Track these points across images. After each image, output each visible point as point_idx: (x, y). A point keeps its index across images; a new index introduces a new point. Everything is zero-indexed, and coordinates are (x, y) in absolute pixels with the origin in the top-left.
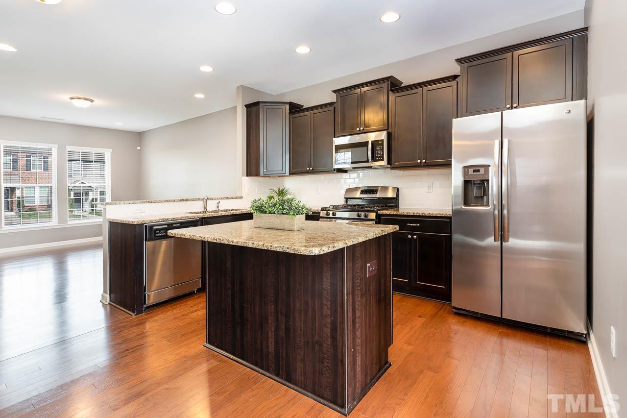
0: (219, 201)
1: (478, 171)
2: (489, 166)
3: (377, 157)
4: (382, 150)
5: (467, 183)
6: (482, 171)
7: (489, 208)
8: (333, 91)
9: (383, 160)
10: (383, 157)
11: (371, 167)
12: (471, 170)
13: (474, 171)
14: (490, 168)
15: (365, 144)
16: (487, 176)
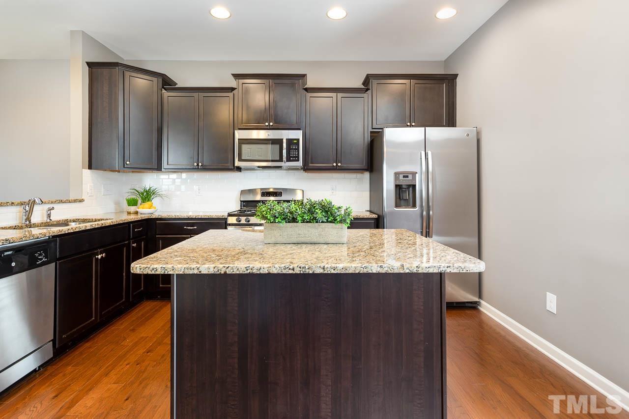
0: (51, 206)
1: (407, 177)
2: (416, 173)
3: (292, 157)
4: (298, 149)
5: (398, 187)
6: (410, 177)
7: (417, 209)
8: (233, 75)
9: (298, 160)
10: (298, 157)
11: (281, 167)
12: (401, 176)
13: (404, 177)
14: (417, 175)
15: (279, 142)
16: (414, 182)
